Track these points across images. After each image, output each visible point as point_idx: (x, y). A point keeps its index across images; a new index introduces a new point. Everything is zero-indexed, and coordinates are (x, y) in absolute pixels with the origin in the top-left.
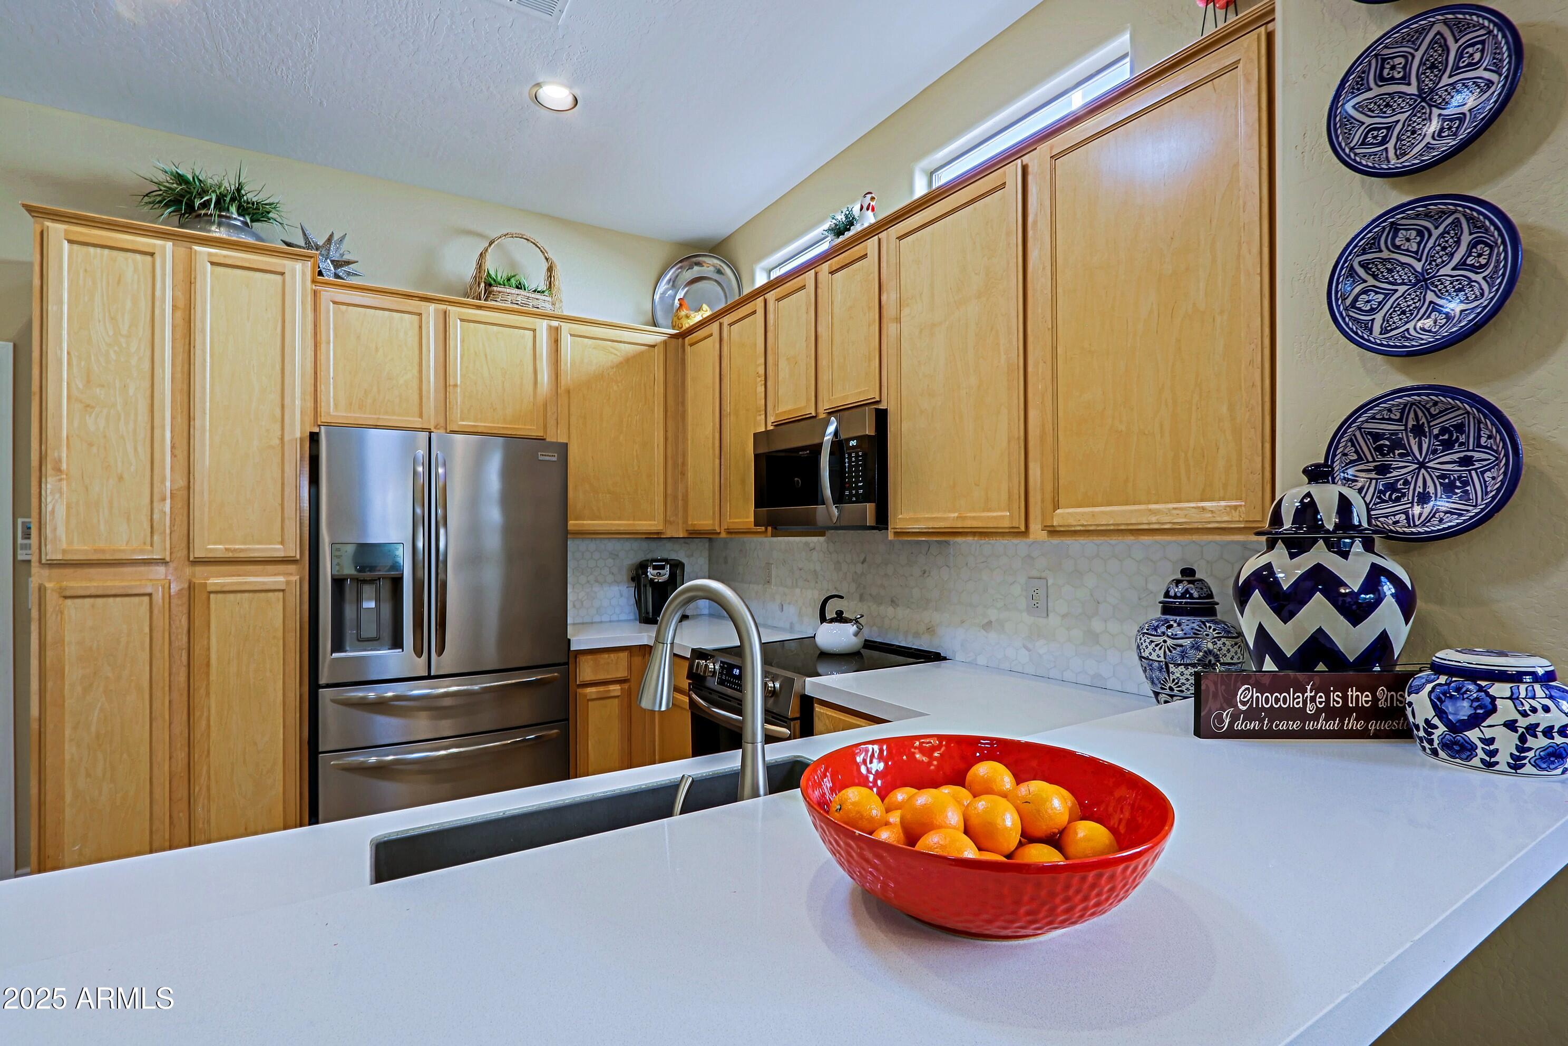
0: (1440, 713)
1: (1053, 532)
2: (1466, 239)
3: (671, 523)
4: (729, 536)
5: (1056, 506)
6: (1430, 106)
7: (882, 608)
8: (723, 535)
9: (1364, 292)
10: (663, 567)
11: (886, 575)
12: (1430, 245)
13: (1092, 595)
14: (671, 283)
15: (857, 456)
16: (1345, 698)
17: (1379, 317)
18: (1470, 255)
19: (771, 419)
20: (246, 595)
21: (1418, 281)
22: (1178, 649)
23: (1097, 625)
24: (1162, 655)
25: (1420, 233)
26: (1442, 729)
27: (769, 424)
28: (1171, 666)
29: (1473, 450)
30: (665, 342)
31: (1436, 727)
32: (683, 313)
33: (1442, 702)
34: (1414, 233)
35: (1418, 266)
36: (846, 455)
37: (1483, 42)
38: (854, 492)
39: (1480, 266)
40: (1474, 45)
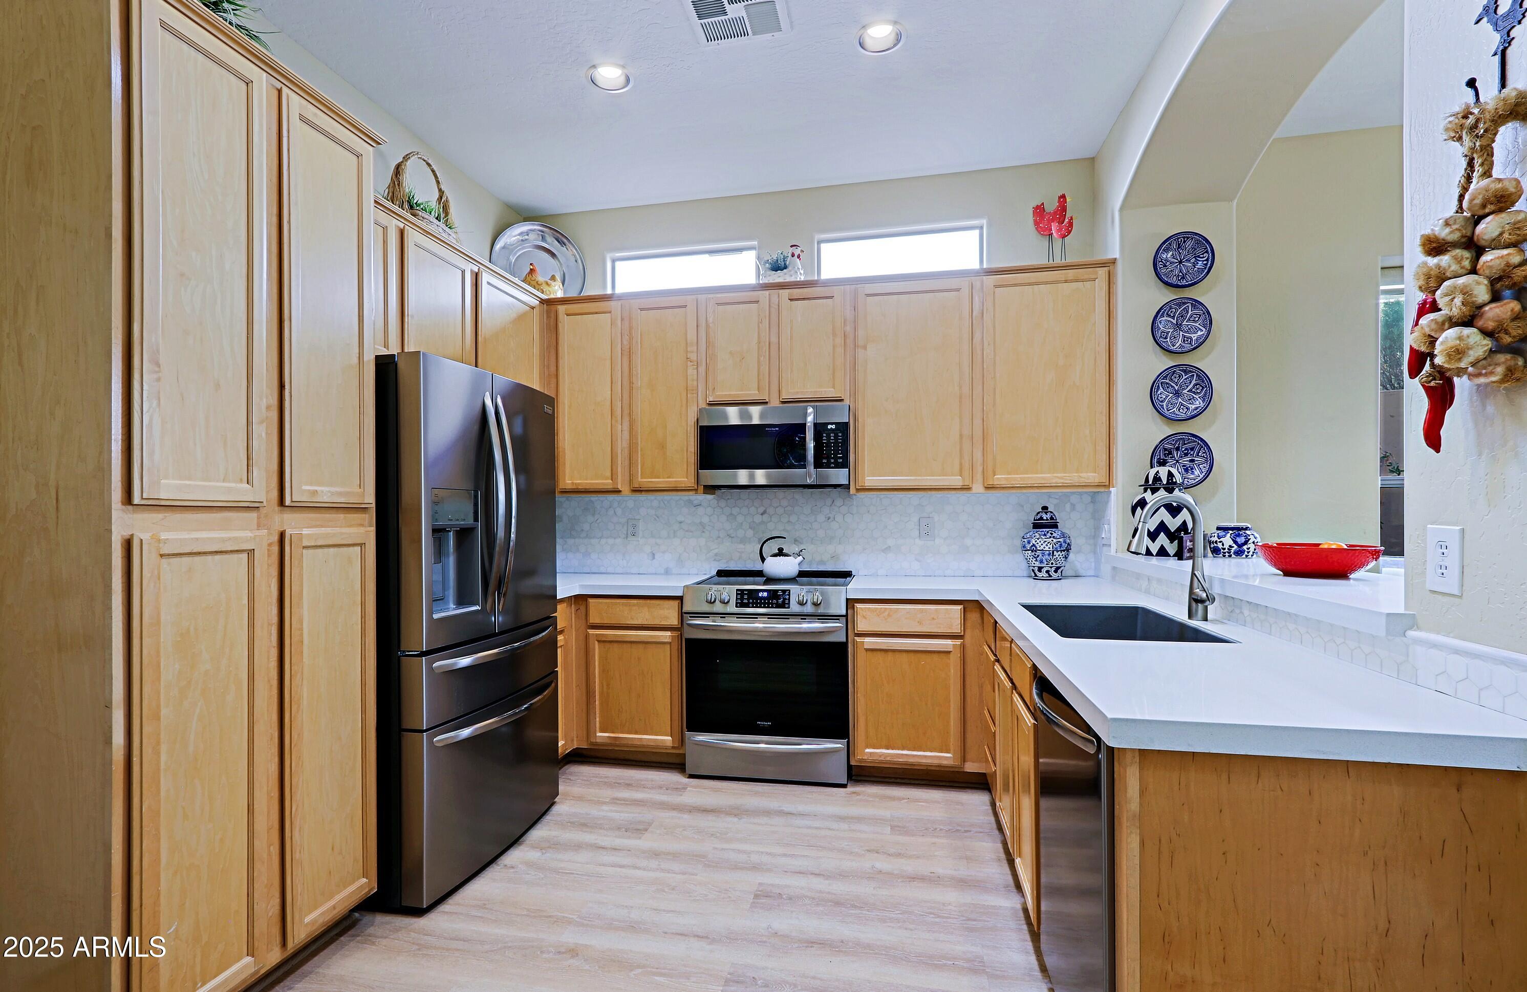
0: (1235, 542)
2: (1194, 382)
6: (1180, 330)
8: (626, 493)
9: (1161, 393)
12: (1181, 381)
13: (964, 525)
15: (836, 436)
17: (1164, 404)
18: (1194, 388)
19: (708, 398)
21: (1176, 394)
22: (1059, 543)
23: (968, 542)
24: (1051, 547)
25: (1180, 377)
26: (1236, 547)
27: (705, 401)
28: (1055, 552)
29: (1195, 457)
30: (539, 306)
31: (1233, 547)
33: (1236, 538)
34: (1178, 375)
35: (1176, 388)
36: (825, 435)
37: (1200, 315)
38: (832, 461)
39: (1197, 393)
40: (1197, 315)
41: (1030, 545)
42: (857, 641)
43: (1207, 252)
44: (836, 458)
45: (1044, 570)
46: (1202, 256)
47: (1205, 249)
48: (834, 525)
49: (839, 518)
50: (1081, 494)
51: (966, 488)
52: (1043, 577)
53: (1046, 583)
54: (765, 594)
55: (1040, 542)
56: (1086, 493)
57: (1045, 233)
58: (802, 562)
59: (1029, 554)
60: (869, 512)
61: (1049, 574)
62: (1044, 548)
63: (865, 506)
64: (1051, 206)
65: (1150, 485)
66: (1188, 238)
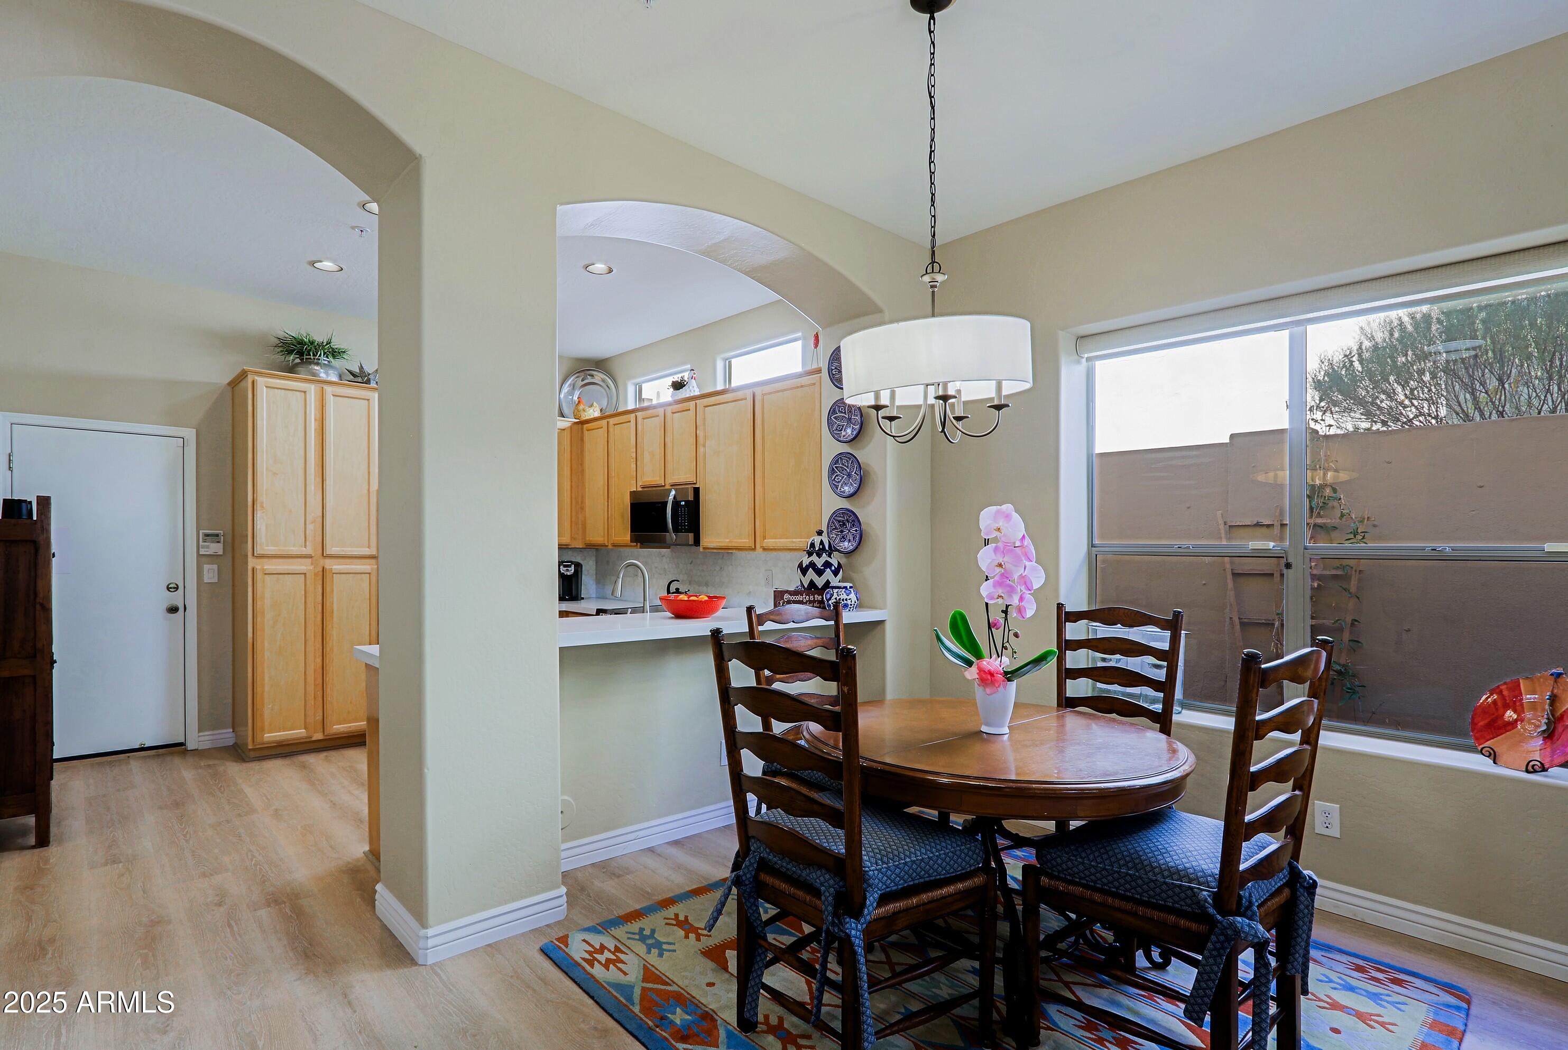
1: (764, 549)
2: (855, 465)
3: (575, 539)
4: (614, 548)
5: (765, 538)
7: (701, 588)
8: (610, 547)
9: (837, 476)
10: (569, 566)
11: (703, 570)
14: (572, 387)
15: (684, 510)
16: (814, 597)
17: (840, 484)
19: (640, 484)
20: (351, 575)
21: (848, 474)
27: (638, 486)
30: (571, 427)
32: (581, 407)
34: (845, 461)
35: (848, 470)
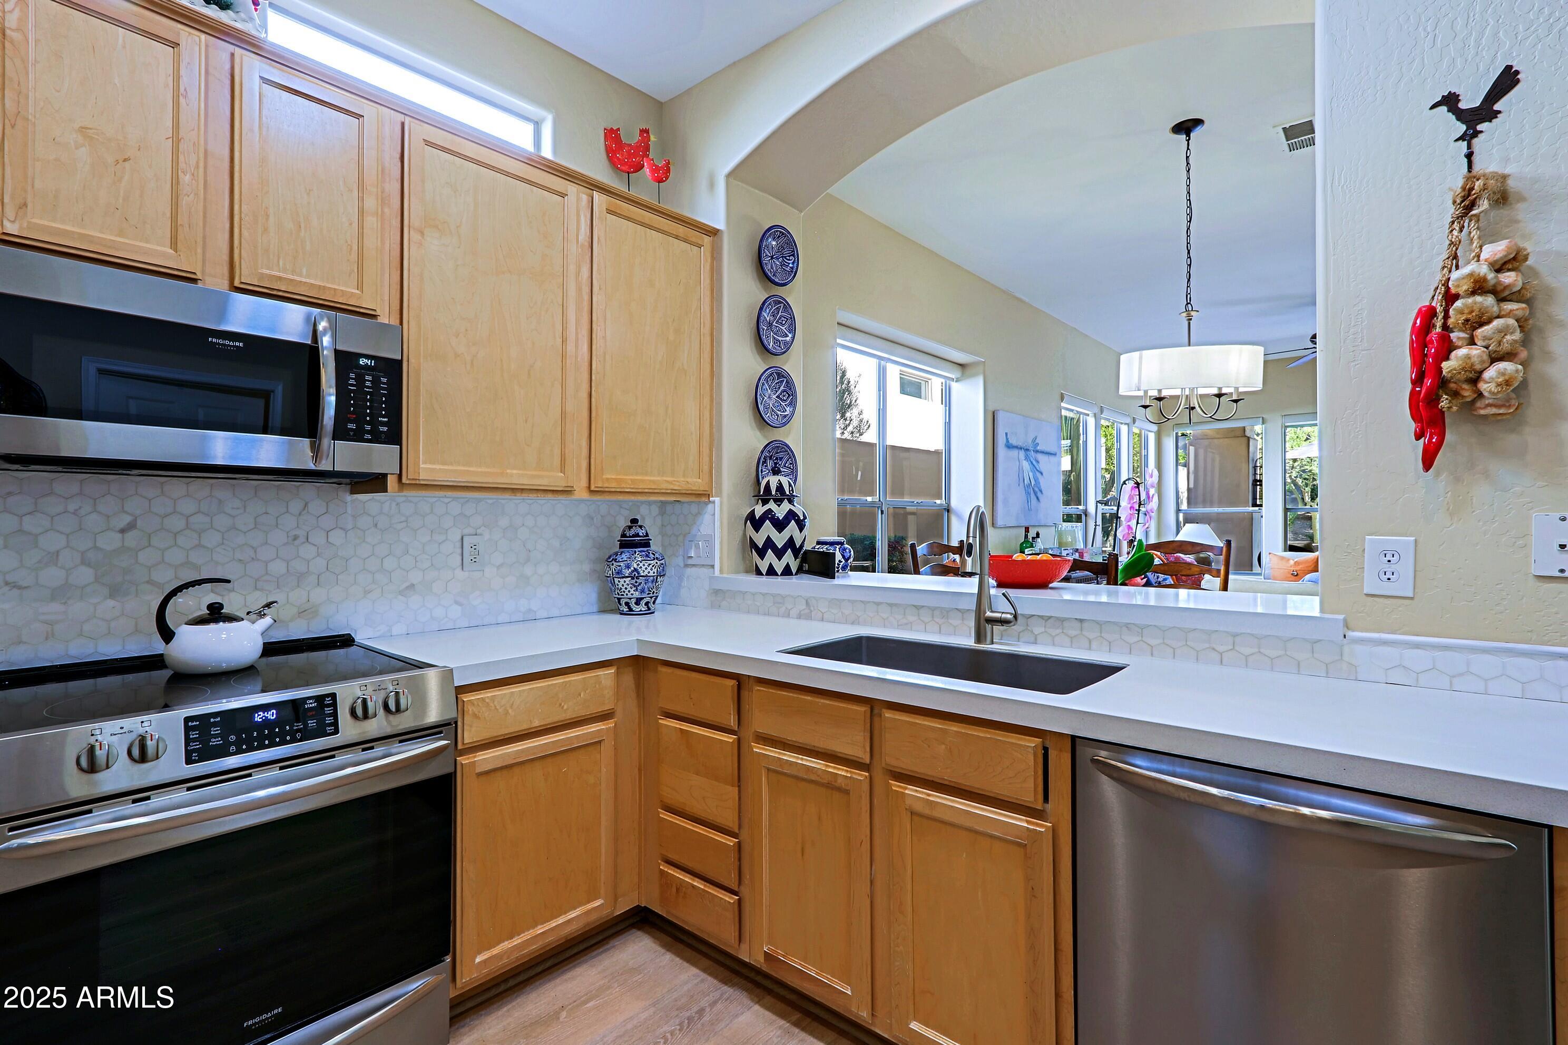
2: (782, 388)
6: (771, 330)
12: (773, 385)
18: (781, 394)
23: (529, 570)
25: (773, 380)
36: (352, 375)
37: (787, 319)
38: (368, 428)
39: (784, 400)
40: (784, 318)
41: (630, 570)
42: (462, 764)
43: (793, 255)
44: (374, 423)
45: (643, 602)
46: (788, 258)
47: (793, 251)
48: (307, 551)
49: (318, 538)
50: (650, 503)
51: (567, 492)
52: (641, 611)
53: (643, 619)
54: (271, 715)
55: (644, 565)
56: (655, 502)
57: (623, 168)
58: (271, 626)
59: (627, 582)
60: (376, 525)
61: (648, 607)
62: (649, 572)
63: (369, 515)
64: (631, 137)
65: (761, 496)
66: (783, 234)
